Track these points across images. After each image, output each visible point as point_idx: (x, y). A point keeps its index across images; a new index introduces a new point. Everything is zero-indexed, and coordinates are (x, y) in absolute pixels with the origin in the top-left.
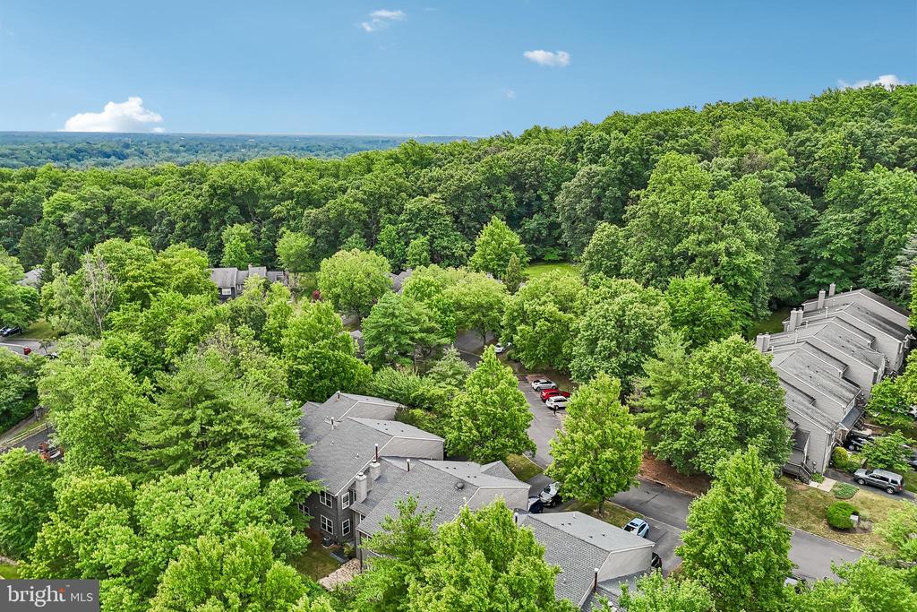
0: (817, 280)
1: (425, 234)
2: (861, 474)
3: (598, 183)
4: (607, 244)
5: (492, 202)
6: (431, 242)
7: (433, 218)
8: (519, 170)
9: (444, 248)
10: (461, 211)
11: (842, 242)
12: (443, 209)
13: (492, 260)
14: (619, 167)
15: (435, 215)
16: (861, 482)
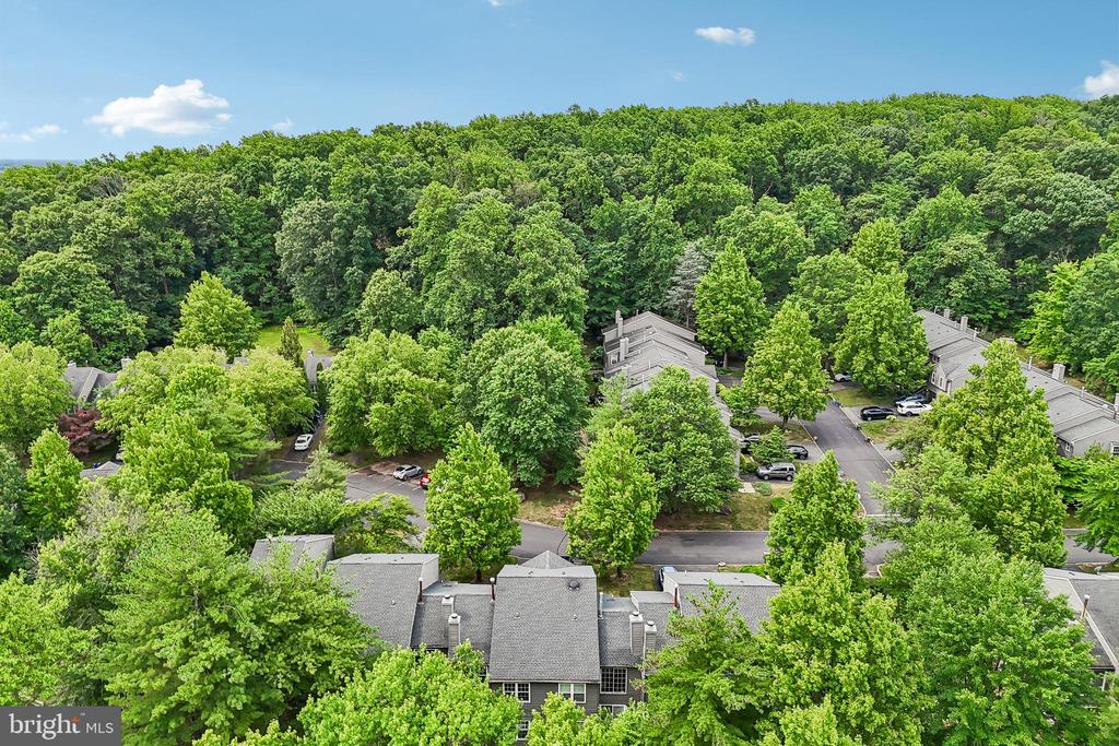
0: (598, 309)
1: (72, 309)
2: (763, 471)
3: (339, 221)
4: (394, 293)
5: (159, 252)
6: (83, 319)
7: (76, 282)
8: (189, 208)
9: (106, 325)
10: (118, 269)
11: (617, 270)
12: (93, 268)
13: (218, 332)
14: (365, 201)
15: (78, 278)
16: (766, 478)
